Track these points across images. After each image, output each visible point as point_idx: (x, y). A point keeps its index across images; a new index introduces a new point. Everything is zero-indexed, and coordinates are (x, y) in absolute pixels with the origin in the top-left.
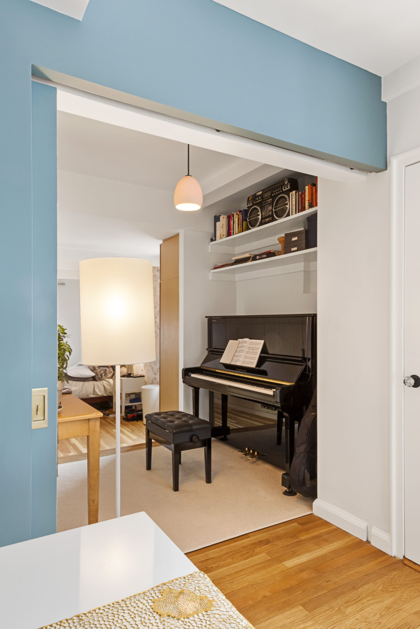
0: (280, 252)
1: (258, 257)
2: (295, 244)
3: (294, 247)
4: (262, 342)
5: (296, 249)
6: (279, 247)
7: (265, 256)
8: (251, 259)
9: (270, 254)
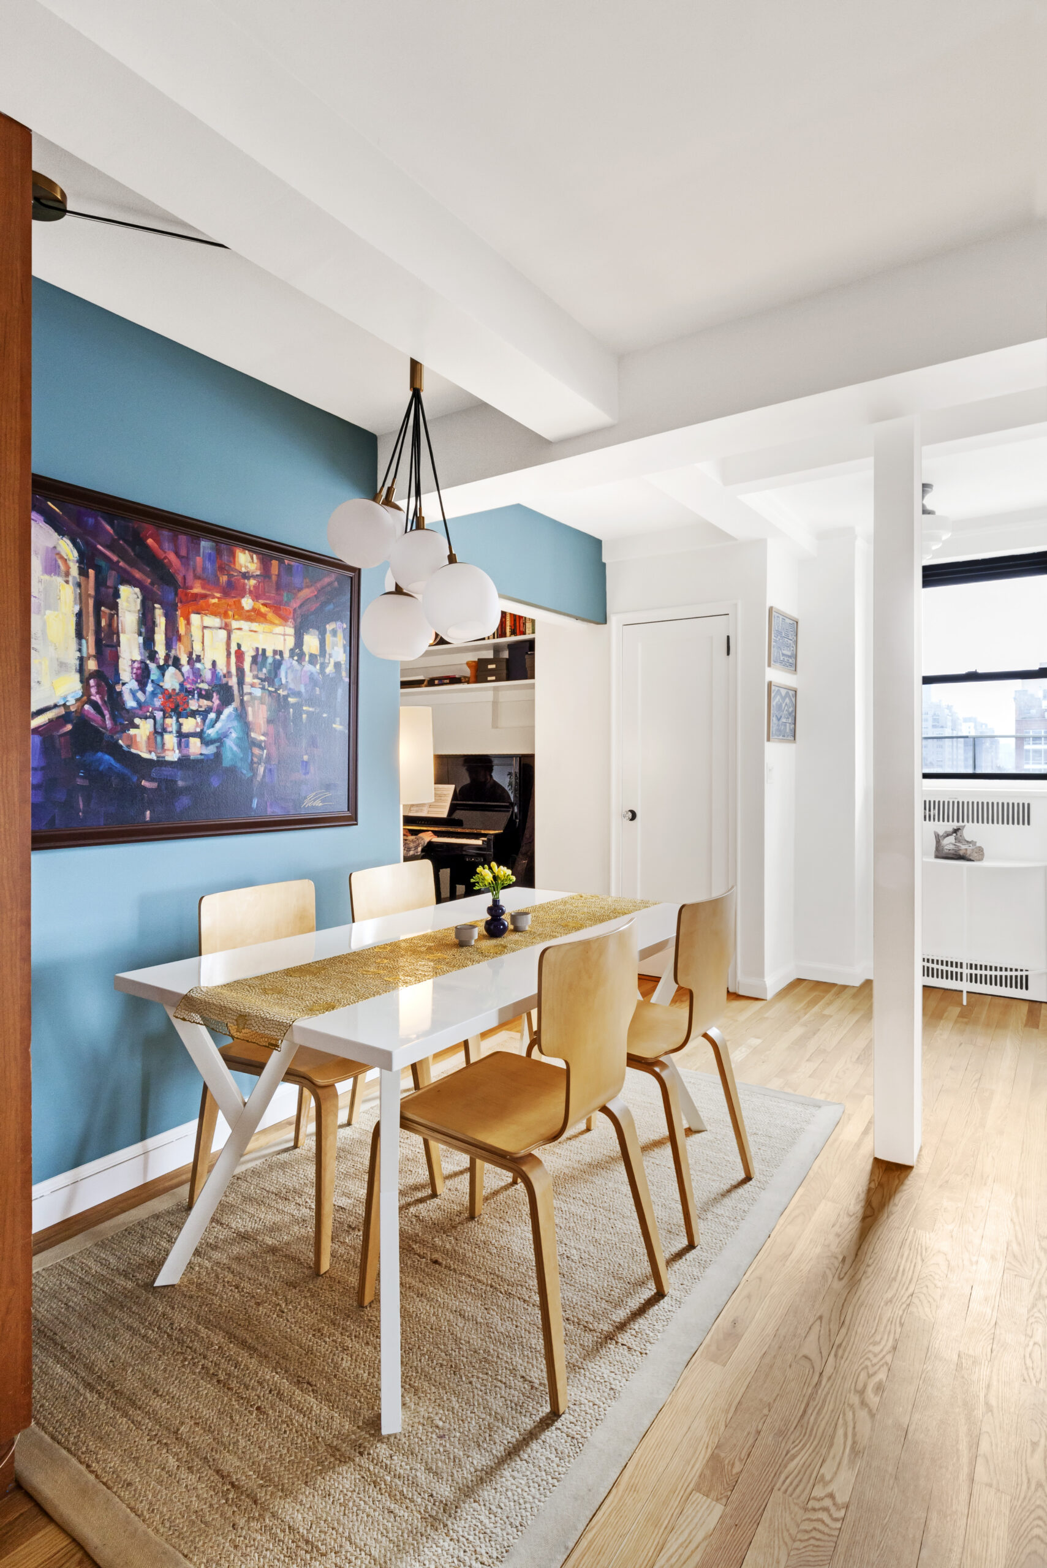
0: (469, 678)
1: (436, 682)
2: (492, 672)
3: (491, 675)
4: (453, 786)
5: (493, 678)
6: (467, 672)
7: (448, 681)
8: (426, 683)
9: (454, 680)
